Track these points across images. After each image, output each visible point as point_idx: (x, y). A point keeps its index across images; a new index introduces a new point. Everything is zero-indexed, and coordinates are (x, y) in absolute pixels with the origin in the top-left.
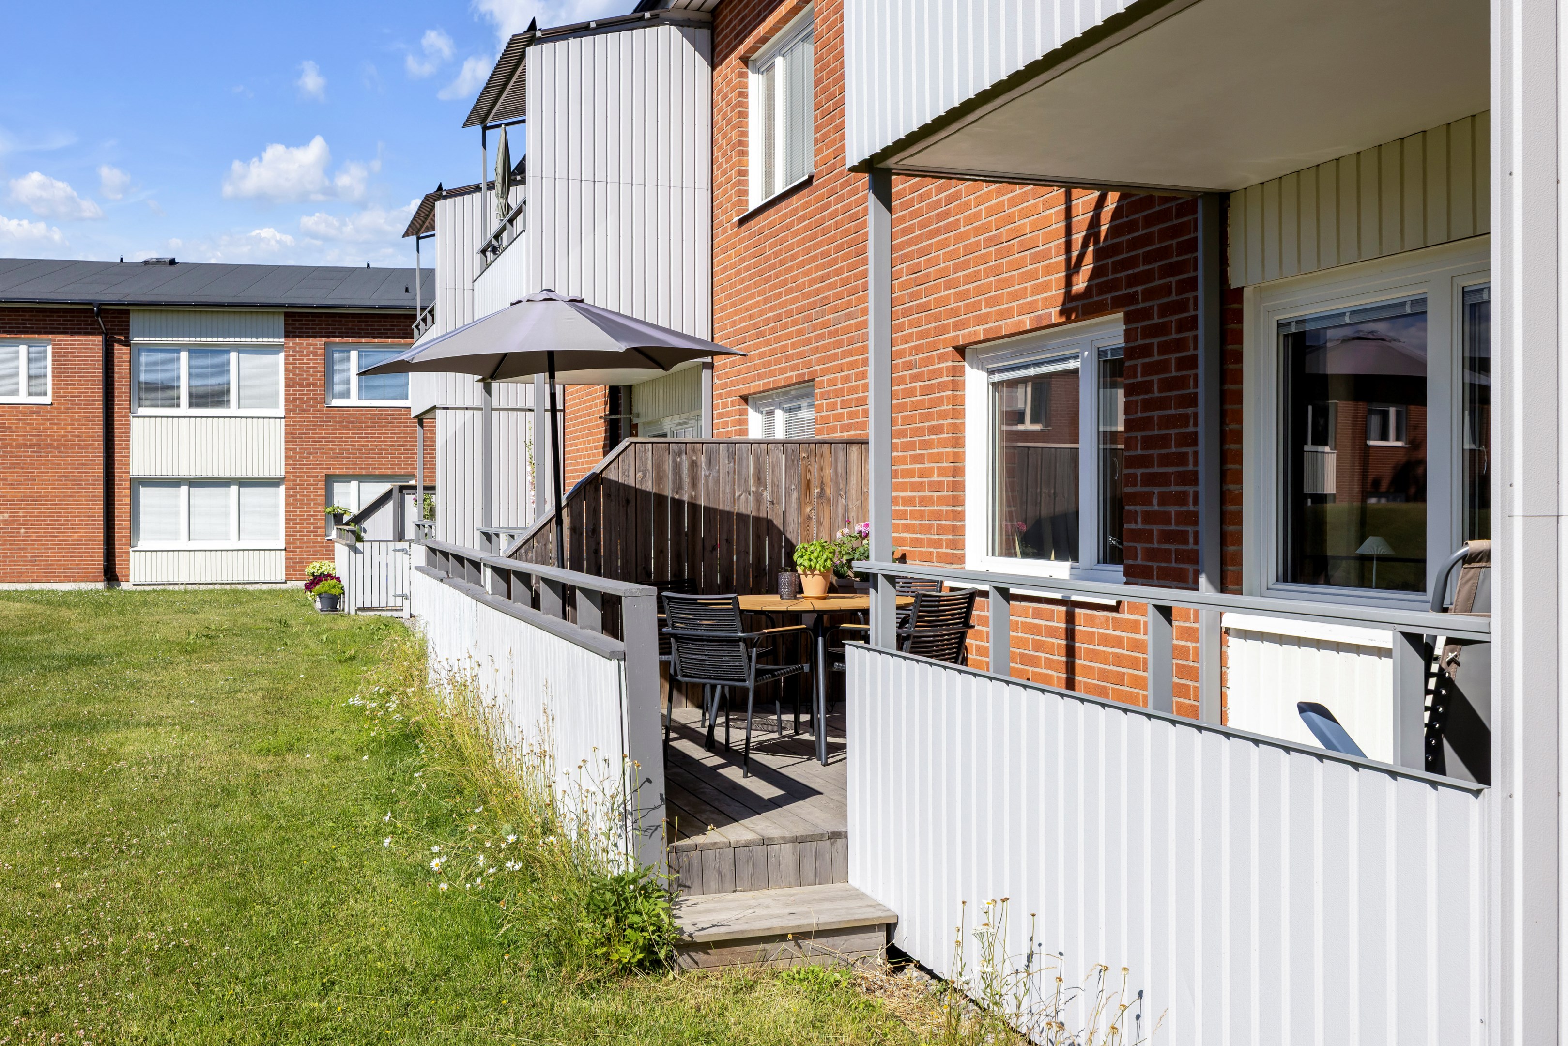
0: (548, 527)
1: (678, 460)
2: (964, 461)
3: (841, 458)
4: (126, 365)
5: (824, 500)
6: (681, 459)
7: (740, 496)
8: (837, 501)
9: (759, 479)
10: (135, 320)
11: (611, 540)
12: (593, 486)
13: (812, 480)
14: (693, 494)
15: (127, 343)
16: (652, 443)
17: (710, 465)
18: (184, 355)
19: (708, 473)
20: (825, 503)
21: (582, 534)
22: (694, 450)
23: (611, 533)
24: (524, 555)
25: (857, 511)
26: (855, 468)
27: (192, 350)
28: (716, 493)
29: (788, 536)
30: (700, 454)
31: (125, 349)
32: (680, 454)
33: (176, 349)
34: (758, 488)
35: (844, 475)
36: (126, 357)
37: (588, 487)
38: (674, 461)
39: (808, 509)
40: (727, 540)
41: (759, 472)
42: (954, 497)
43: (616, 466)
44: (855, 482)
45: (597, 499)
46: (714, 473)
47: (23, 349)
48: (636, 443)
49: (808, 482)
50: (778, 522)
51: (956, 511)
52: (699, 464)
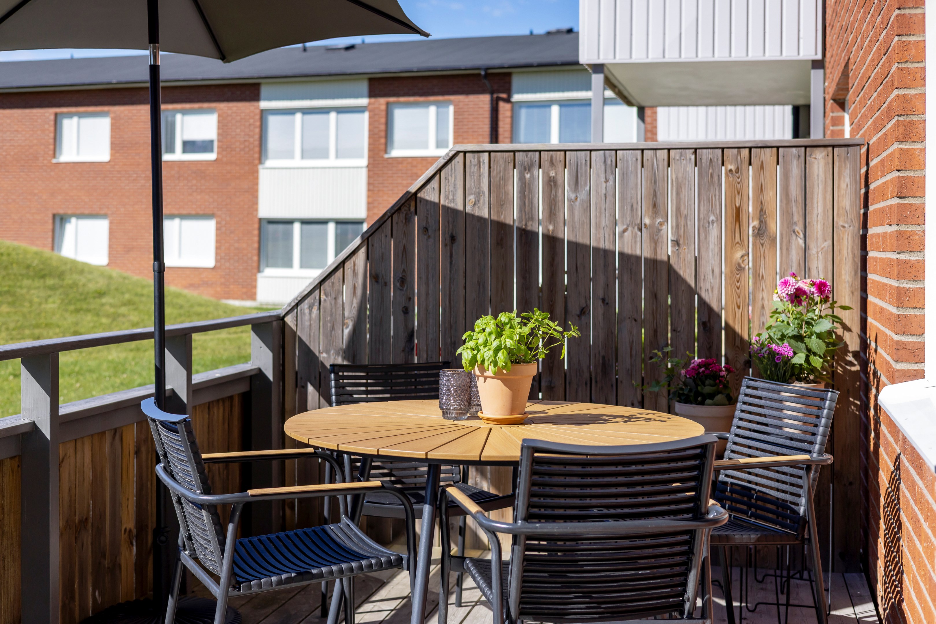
0: (339, 273)
1: (528, 176)
2: (923, 167)
3: (795, 170)
4: (508, 120)
5: (765, 240)
6: (532, 176)
7: (625, 231)
8: (789, 242)
9: (655, 205)
10: (516, 81)
11: (427, 294)
12: (402, 216)
13: (745, 207)
14: (551, 228)
15: (508, 100)
16: (490, 152)
17: (576, 183)
18: (555, 110)
19: (573, 196)
20: (767, 244)
21: (386, 284)
22: (552, 163)
23: (427, 285)
24: (307, 311)
25: (825, 259)
26: (821, 187)
27: (563, 104)
28: (586, 227)
29: (704, 295)
30: (561, 166)
31: (508, 106)
32: (528, 168)
33: (547, 104)
34: (653, 218)
35: (801, 199)
36: (508, 114)
37: (395, 217)
38: (522, 178)
39: (739, 254)
40: (603, 300)
41: (655, 195)
42: (900, 234)
43: (436, 186)
44: (820, 210)
45: (408, 234)
46: (582, 195)
47: (433, 109)
48: (465, 153)
49: (738, 211)
50: (688, 275)
51: (905, 262)
52: (560, 182)
